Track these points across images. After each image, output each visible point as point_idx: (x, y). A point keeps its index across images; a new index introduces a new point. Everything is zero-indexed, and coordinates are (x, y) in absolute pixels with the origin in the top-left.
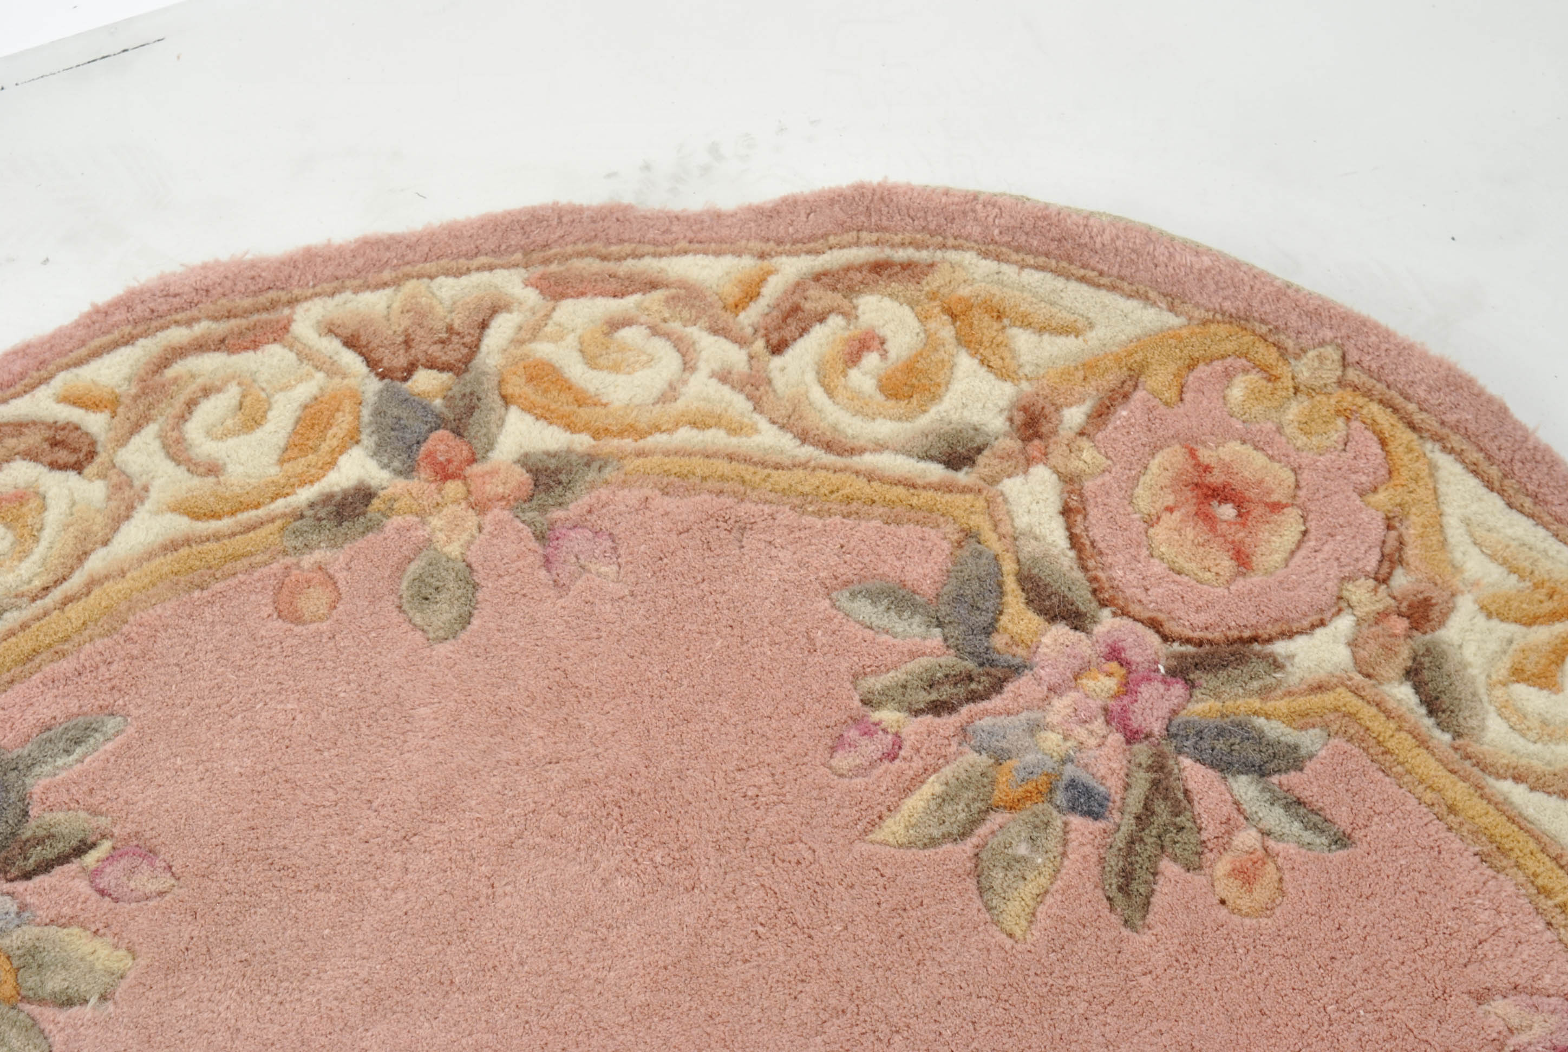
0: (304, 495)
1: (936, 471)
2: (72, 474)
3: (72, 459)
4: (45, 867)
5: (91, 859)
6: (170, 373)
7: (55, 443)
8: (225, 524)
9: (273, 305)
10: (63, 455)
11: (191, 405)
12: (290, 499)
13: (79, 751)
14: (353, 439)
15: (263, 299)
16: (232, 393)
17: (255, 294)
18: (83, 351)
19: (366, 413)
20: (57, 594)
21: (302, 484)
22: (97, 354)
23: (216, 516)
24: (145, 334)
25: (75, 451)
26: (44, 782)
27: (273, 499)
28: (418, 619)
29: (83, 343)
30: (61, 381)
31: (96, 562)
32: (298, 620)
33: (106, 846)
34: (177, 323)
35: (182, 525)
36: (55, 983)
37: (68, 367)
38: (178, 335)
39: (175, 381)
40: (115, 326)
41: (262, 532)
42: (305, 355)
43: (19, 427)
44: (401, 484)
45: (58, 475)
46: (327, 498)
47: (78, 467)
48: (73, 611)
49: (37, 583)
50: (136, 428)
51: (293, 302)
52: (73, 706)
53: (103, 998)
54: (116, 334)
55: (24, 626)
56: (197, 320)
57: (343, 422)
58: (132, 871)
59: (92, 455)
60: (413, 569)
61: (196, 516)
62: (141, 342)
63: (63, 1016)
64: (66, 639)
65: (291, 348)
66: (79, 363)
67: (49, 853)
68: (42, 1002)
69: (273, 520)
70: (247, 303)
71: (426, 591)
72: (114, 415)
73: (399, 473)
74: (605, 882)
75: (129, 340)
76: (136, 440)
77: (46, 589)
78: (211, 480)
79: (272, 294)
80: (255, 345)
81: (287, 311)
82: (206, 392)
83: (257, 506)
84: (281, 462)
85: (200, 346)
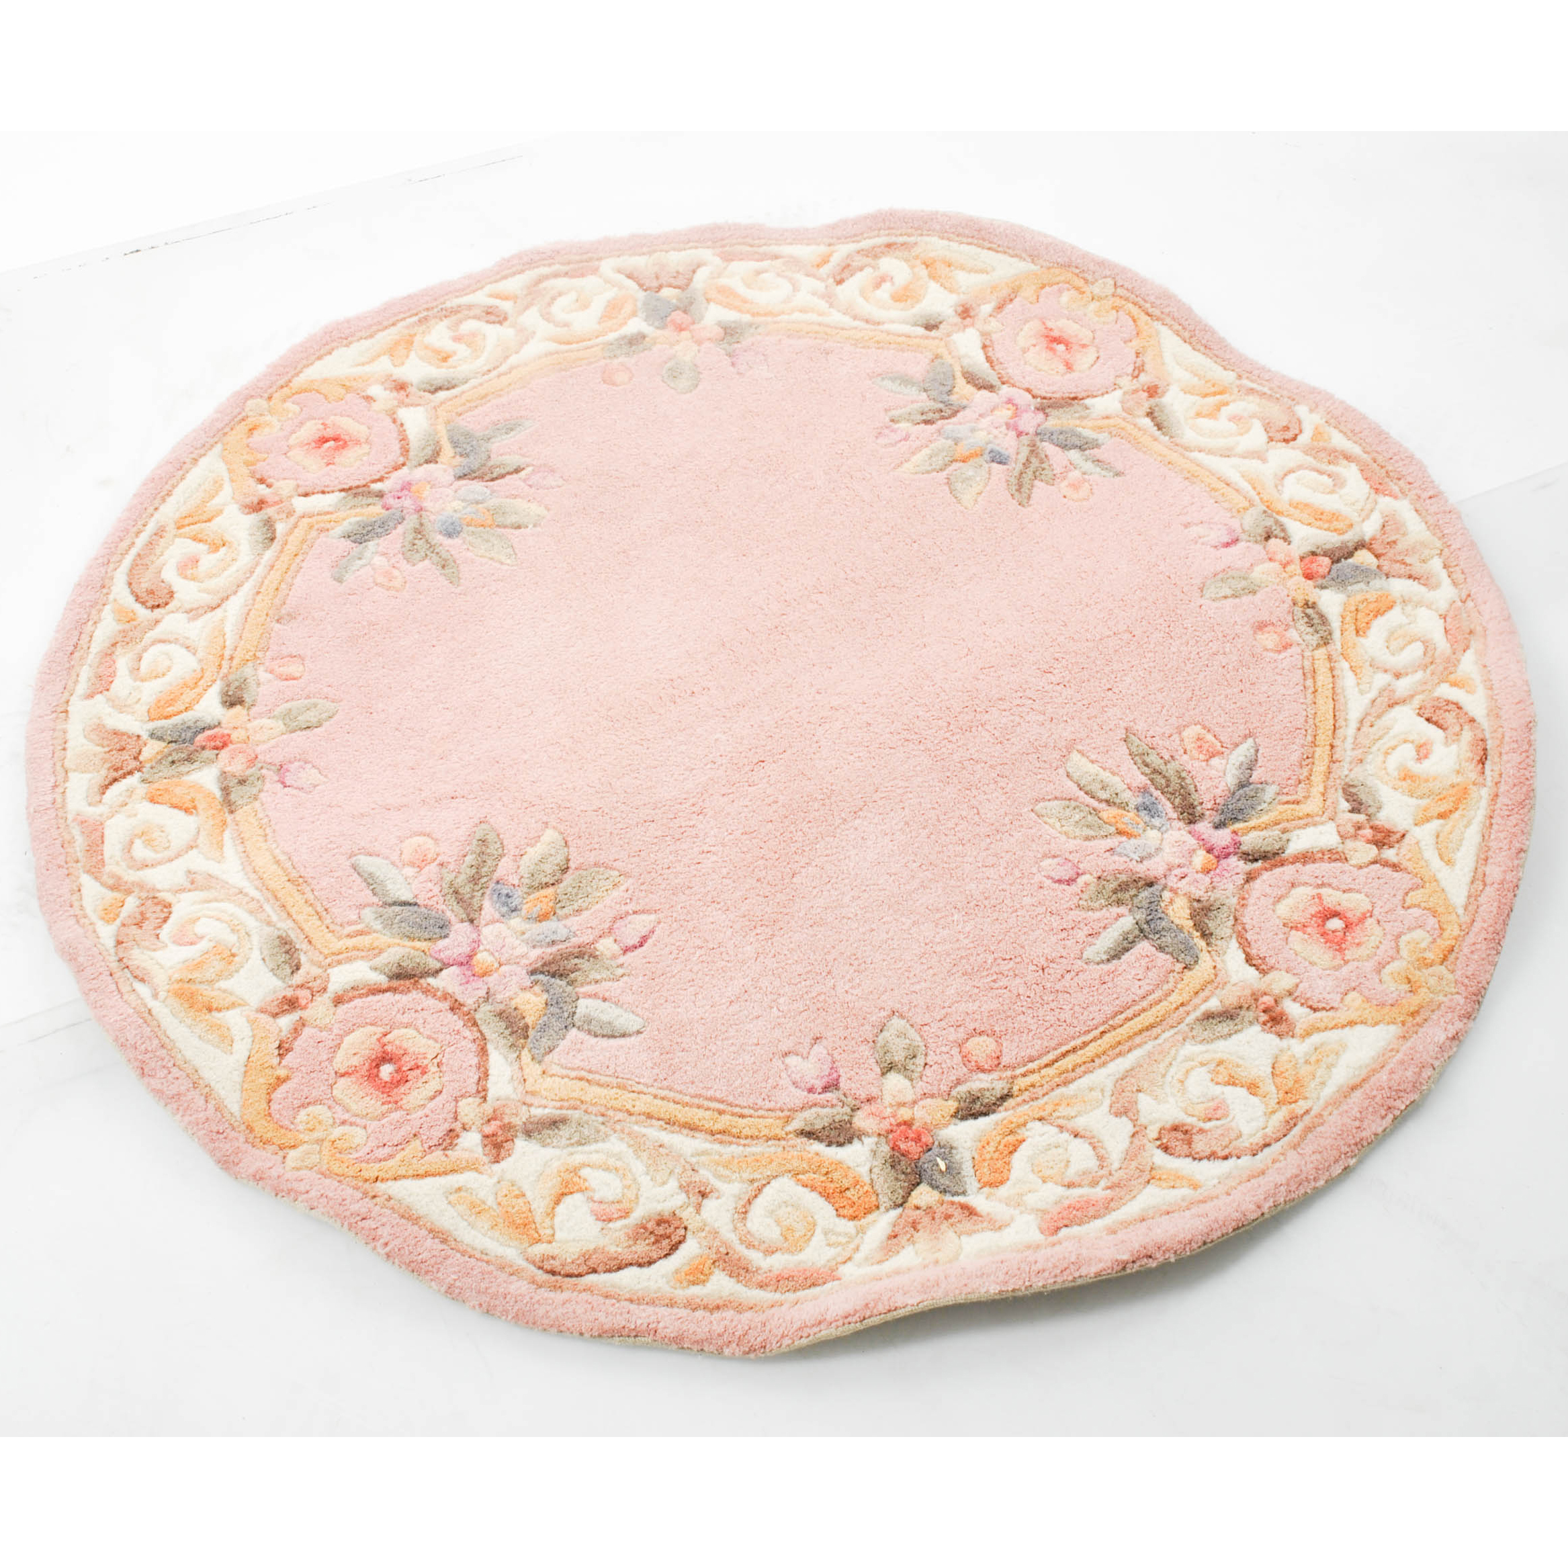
0: (612, 336)
1: (921, 331)
2: (498, 325)
3: (497, 319)
4: (502, 476)
5: (523, 474)
6: (542, 286)
7: (488, 313)
8: (574, 346)
9: (590, 260)
10: (492, 318)
11: (554, 299)
12: (606, 337)
13: (512, 433)
14: (634, 314)
15: (585, 257)
16: (572, 296)
17: (582, 254)
18: (498, 277)
19: (639, 304)
20: (494, 373)
21: (611, 331)
22: (505, 277)
23: (569, 343)
24: (529, 269)
25: (498, 316)
26: (497, 444)
27: (597, 337)
28: (672, 385)
29: (498, 273)
30: (489, 288)
31: (513, 360)
32: (614, 384)
33: (529, 469)
34: (544, 265)
35: (553, 346)
36: (512, 519)
37: (491, 283)
38: (545, 270)
39: (545, 289)
40: (513, 266)
41: (593, 350)
42: (607, 281)
43: (470, 307)
44: (659, 332)
45: (491, 326)
46: (624, 338)
47: (500, 323)
48: (505, 380)
49: (485, 368)
50: (527, 308)
51: (600, 259)
52: (507, 416)
53: (535, 526)
54: (514, 269)
55: (481, 385)
56: (554, 264)
57: (628, 308)
58: (544, 478)
59: (505, 319)
60: (669, 365)
61: (560, 343)
62: (527, 272)
63: (517, 532)
64: (502, 390)
65: (600, 277)
66: (496, 281)
67: (503, 471)
68: (505, 527)
69: (597, 346)
70: (578, 258)
71: (675, 374)
72: (515, 303)
73: (658, 328)
74: (771, 485)
75: (521, 272)
76: (527, 313)
77: (489, 371)
78: (566, 328)
79: (590, 255)
80: (583, 275)
81: (597, 263)
82: (560, 294)
83: (590, 340)
84: (599, 323)
85: (556, 275)
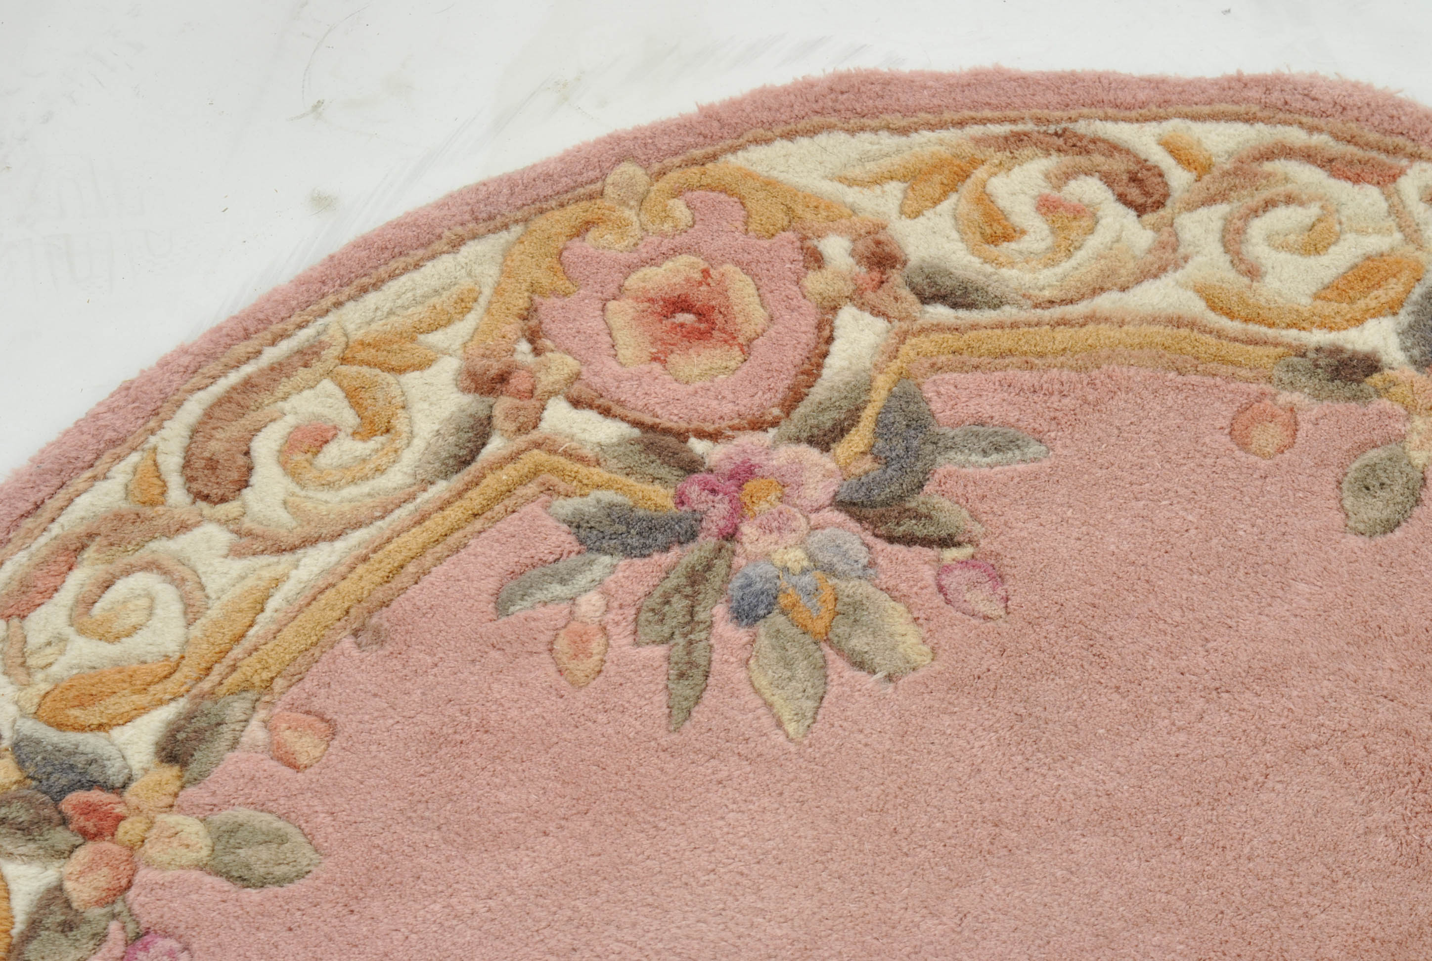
0: (1318, 337)
2: (1132, 214)
3: (1141, 200)
4: (909, 540)
5: (950, 554)
6: (1268, 166)
7: (1134, 179)
8: (1233, 326)
9: (1395, 151)
10: (1134, 193)
11: (1269, 204)
12: (1303, 334)
13: (995, 457)
14: (1393, 309)
15: (1390, 141)
16: (1310, 213)
17: (1385, 132)
18: (1206, 109)
19: (1418, 291)
20: (1057, 312)
21: (1322, 326)
22: (1215, 117)
23: (1230, 315)
24: (1267, 121)
25: (1147, 194)
26: (949, 467)
27: (1289, 326)
28: (1348, 504)
29: (1210, 102)
30: (1173, 126)
31: (1106, 302)
32: (1244, 446)
33: (968, 550)
34: (1301, 125)
35: (1197, 307)
36: (859, 642)
37: (1186, 116)
38: (1296, 136)
39: (1268, 176)
40: (1247, 100)
41: (1260, 351)
42: (1397, 211)
43: (1113, 148)
44: (1410, 371)
45: (1121, 208)
46: (1336, 351)
47: (1141, 210)
48: (1063, 335)
49: (1047, 294)
50: (1210, 201)
51: (1415, 157)
52: (1013, 416)
53: (889, 678)
54: (1242, 108)
55: (1014, 325)
56: (1320, 130)
57: (1393, 289)
58: (974, 585)
59: (1159, 204)
60: (1372, 455)
61: (1213, 307)
62: (1260, 126)
63: (849, 673)
64: (1041, 355)
65: (1388, 198)
66: (1196, 118)
67: (920, 530)
68: (840, 652)
69: (1276, 345)
70: (1373, 137)
71: (1370, 481)
72: (1199, 179)
73: (1414, 362)
74: (1368, 831)
75: (1249, 119)
76: (1203, 212)
77: (1052, 302)
78: (1246, 280)
79: (1400, 140)
80: (1357, 179)
81: (1404, 162)
82: (1289, 200)
83: (1271, 325)
84: (1316, 296)
85: (1309, 156)
